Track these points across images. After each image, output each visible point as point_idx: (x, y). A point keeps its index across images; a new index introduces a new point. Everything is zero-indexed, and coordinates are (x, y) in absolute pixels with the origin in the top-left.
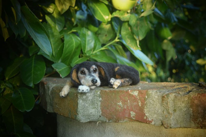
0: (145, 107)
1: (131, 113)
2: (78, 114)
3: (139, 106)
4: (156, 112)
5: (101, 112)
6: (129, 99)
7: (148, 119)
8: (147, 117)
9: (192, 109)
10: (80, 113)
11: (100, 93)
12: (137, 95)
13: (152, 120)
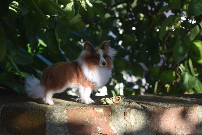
0: (110, 122)
1: (98, 128)
2: (46, 133)
3: (105, 121)
4: (120, 125)
5: (67, 129)
6: (95, 116)
7: (113, 132)
8: (112, 130)
9: (149, 121)
10: (48, 132)
11: (66, 112)
12: (102, 112)
13: (117, 132)
